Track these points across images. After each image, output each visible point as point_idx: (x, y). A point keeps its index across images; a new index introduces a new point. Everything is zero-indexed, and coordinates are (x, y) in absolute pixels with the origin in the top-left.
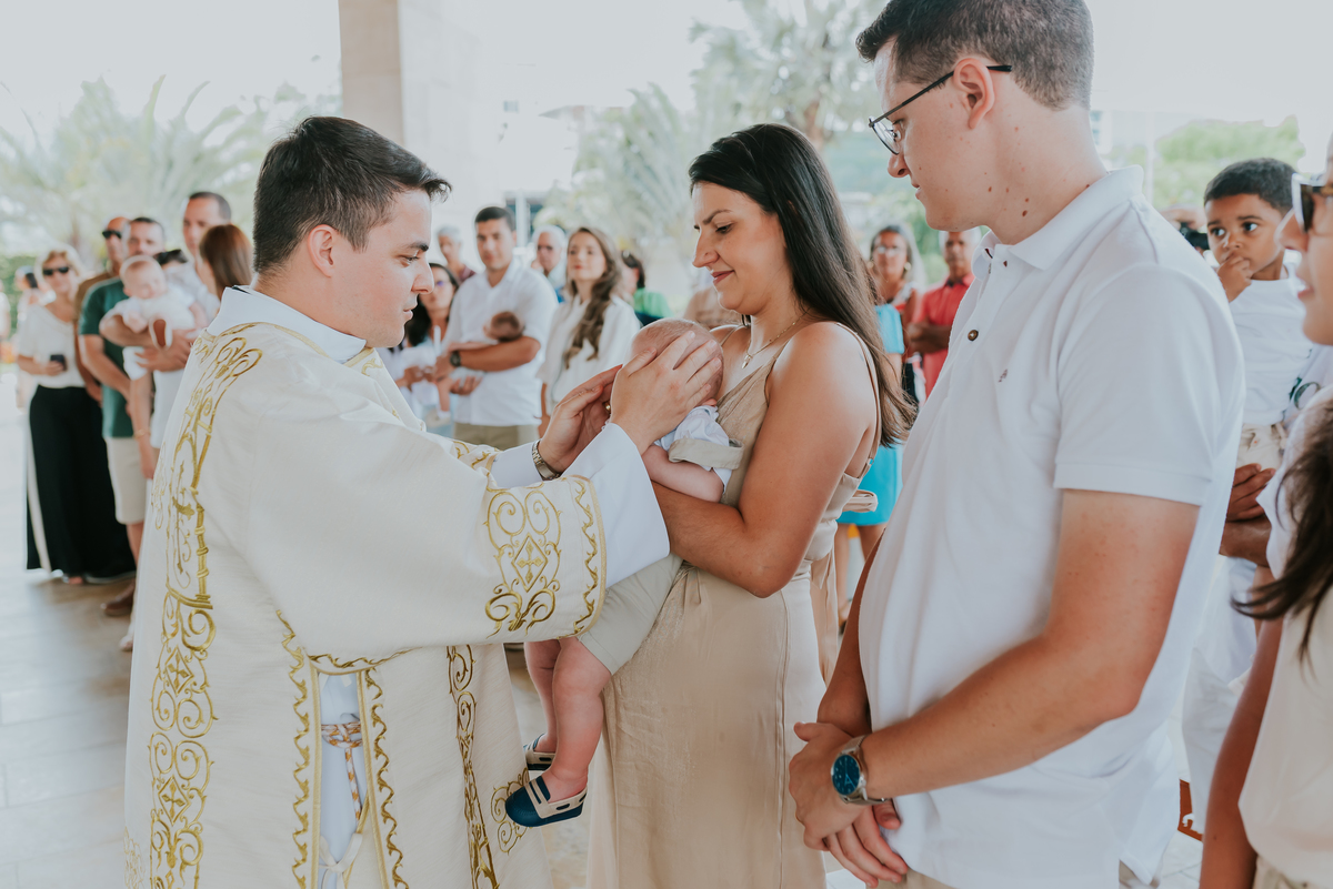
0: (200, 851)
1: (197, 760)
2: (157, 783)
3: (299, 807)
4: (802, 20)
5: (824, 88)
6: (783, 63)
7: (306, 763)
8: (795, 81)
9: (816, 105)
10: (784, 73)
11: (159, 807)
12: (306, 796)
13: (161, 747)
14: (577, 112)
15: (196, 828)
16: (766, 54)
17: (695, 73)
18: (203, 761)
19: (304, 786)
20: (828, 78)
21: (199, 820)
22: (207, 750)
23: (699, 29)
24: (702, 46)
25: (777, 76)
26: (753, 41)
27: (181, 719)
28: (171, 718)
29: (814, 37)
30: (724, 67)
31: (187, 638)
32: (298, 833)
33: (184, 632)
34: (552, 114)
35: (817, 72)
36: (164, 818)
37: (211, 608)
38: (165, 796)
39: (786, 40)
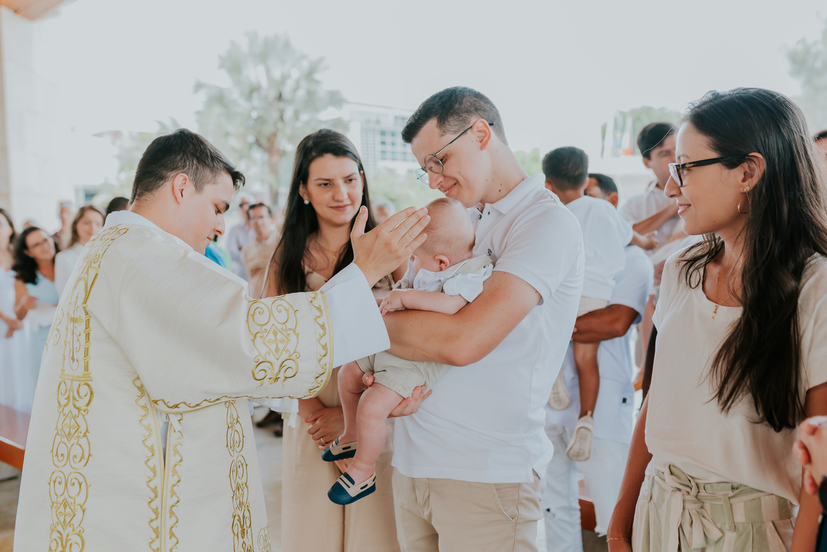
0: (83, 545)
1: (80, 485)
2: (55, 505)
3: (152, 504)
4: (264, 83)
5: (280, 125)
6: (254, 108)
7: (155, 475)
8: (261, 120)
9: (274, 135)
10: (254, 115)
11: (56, 520)
12: (156, 497)
13: (58, 480)
14: (116, 135)
15: (80, 531)
16: (244, 104)
17: (198, 113)
18: (84, 485)
19: (155, 490)
20: (282, 118)
21: (81, 525)
22: (86, 478)
23: (199, 86)
24: (202, 96)
25: (250, 116)
26: (235, 94)
27: (71, 457)
28: (65, 459)
29: (273, 94)
30: (217, 110)
31: (76, 403)
32: (152, 521)
33: (74, 398)
34: (99, 135)
35: (275, 115)
36: (59, 528)
37: (92, 380)
38: (60, 513)
39: (255, 95)
